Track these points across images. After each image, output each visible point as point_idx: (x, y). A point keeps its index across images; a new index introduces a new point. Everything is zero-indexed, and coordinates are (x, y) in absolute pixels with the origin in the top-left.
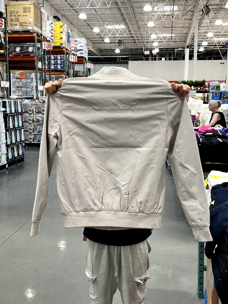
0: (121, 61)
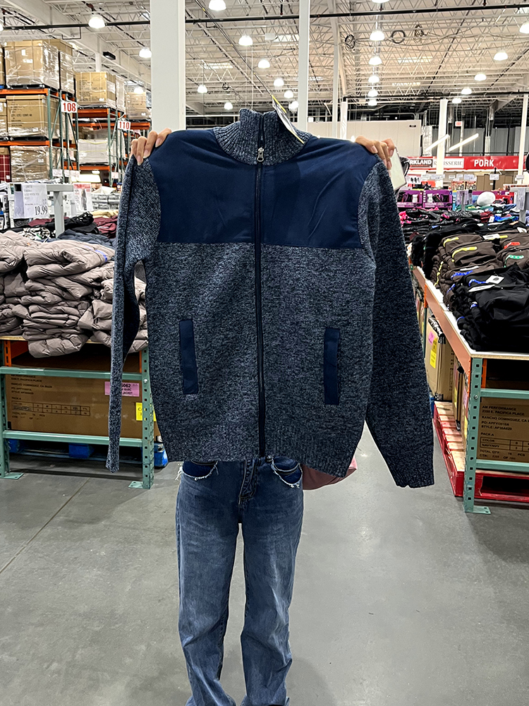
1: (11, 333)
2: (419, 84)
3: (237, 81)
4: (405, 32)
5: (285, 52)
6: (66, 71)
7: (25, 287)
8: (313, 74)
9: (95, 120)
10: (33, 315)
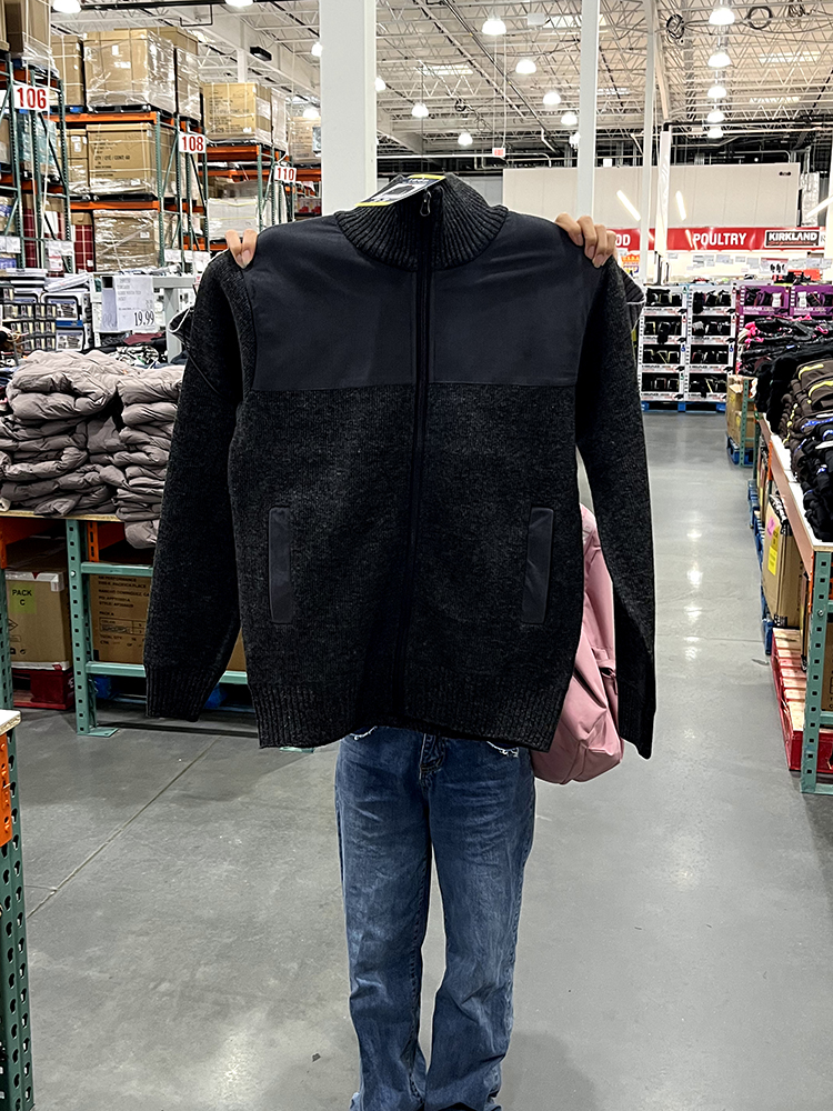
0: (484, 168)
1: (98, 510)
2: (796, 99)
3: (480, 96)
4: (772, 9)
5: (563, 45)
6: (186, 82)
7: (120, 438)
8: (611, 84)
9: (236, 164)
10: (132, 482)
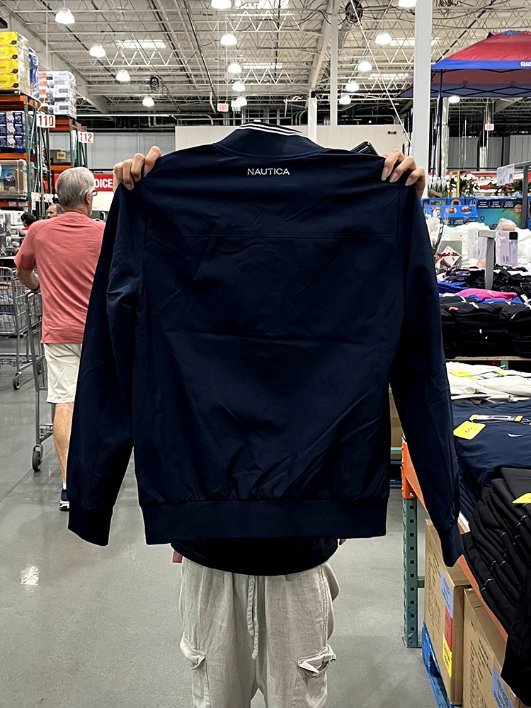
0: (157, 126)
